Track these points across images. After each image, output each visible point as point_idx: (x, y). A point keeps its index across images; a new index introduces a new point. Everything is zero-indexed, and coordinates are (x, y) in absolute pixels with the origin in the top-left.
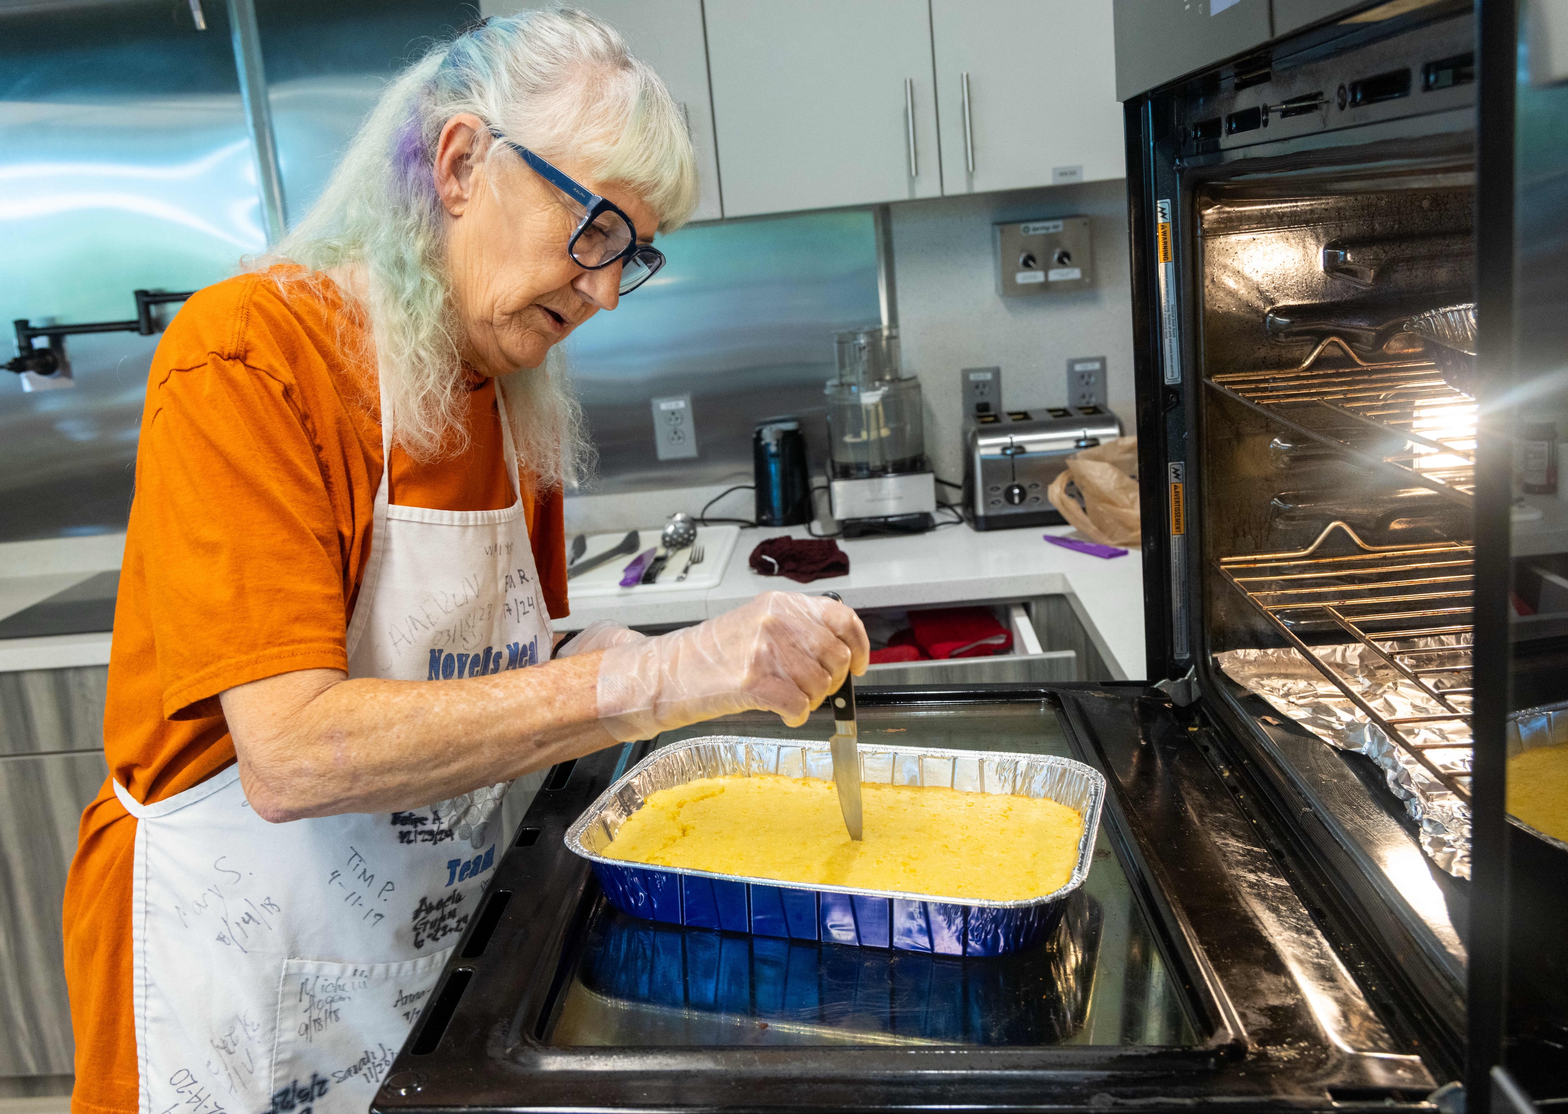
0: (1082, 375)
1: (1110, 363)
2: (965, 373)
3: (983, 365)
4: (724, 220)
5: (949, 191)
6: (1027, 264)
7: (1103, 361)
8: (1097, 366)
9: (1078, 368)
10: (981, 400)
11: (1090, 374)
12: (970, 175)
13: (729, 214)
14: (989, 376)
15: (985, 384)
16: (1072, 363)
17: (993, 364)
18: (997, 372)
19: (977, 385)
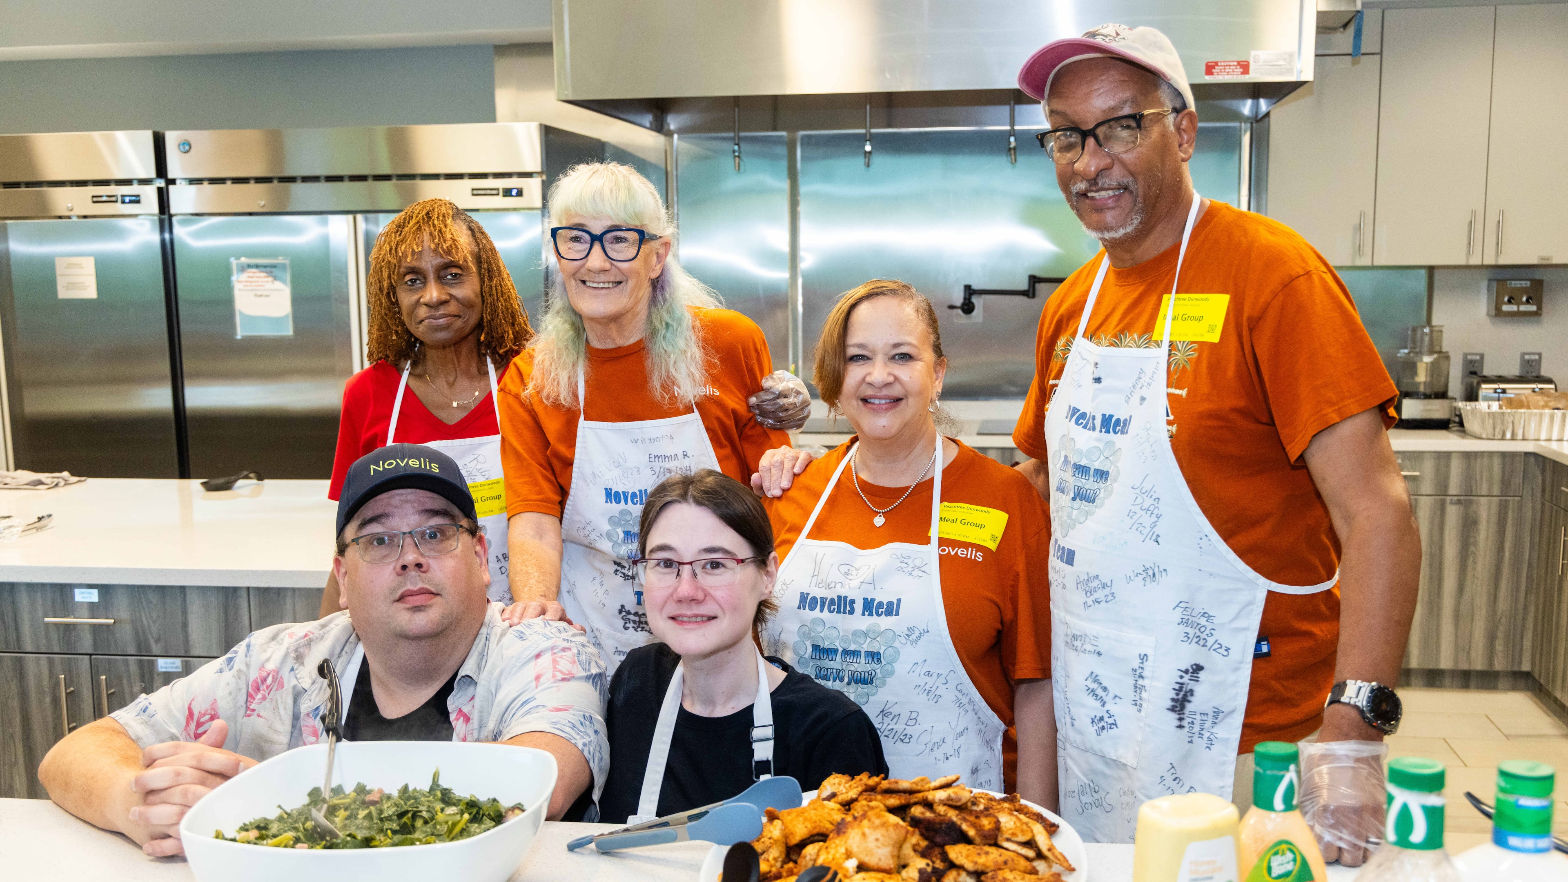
0: (1528, 361)
1: (1543, 357)
2: (1466, 355)
3: (1475, 351)
4: (1373, 268)
5: (1486, 262)
6: (1509, 302)
7: (1540, 355)
8: (1537, 357)
9: (1527, 357)
10: (1472, 369)
11: (1532, 361)
12: (1497, 254)
13: (1376, 263)
14: (1478, 357)
15: (1475, 361)
16: (1523, 354)
17: (1480, 352)
18: (1482, 356)
19: (1471, 362)
